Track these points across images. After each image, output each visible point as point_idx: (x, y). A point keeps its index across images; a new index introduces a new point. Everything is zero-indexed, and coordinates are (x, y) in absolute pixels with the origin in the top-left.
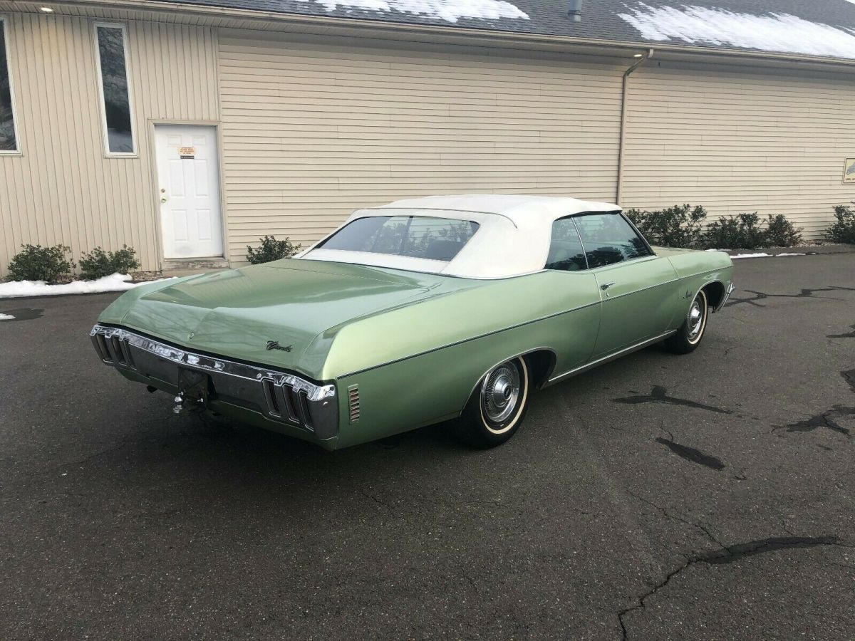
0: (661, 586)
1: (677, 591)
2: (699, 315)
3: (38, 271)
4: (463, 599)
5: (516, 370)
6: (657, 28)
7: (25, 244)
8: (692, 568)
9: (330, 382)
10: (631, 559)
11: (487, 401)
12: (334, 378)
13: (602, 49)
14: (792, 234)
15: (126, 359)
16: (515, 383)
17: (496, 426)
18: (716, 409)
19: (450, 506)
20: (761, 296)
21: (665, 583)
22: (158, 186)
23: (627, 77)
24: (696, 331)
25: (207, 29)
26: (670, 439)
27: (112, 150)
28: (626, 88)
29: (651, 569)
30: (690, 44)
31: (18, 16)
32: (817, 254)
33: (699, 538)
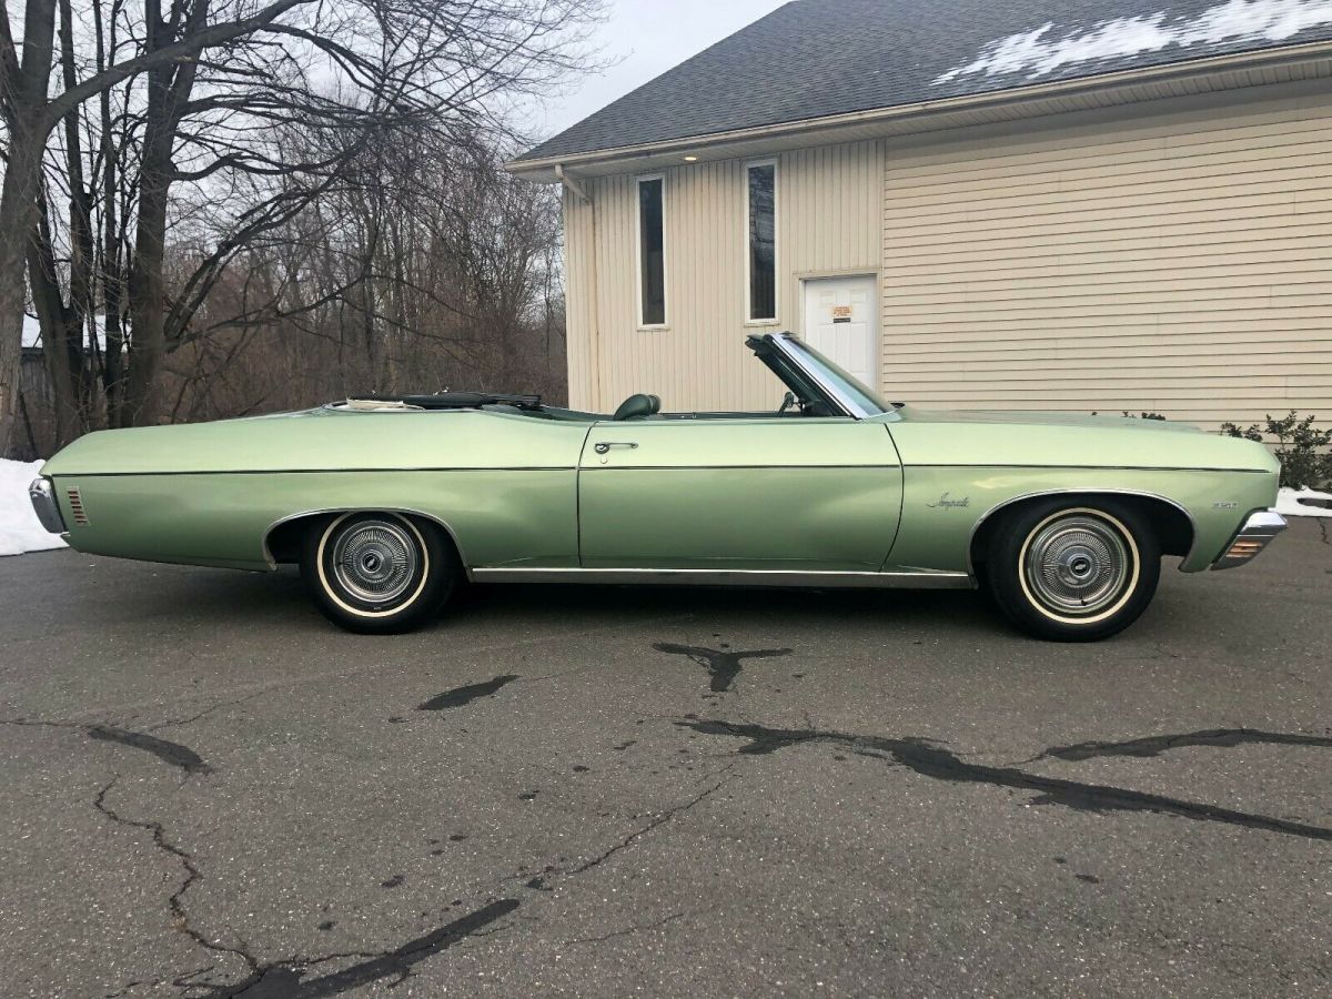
25: (872, 144)
27: (753, 316)
31: (676, 170)
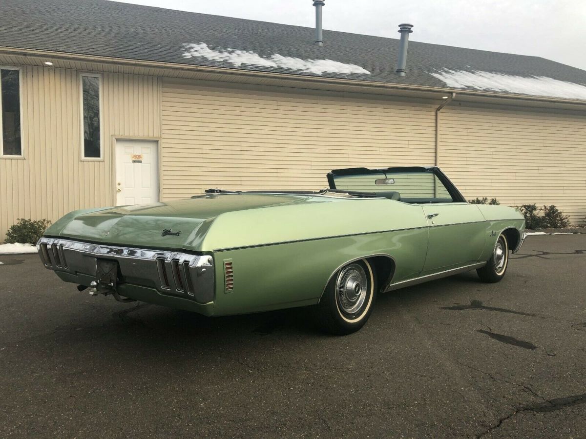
0: (495, 427)
1: (509, 432)
2: (502, 253)
3: (27, 236)
4: (318, 435)
5: (363, 272)
6: (457, 82)
7: (20, 218)
8: (521, 415)
9: (209, 253)
10: (466, 408)
11: (341, 294)
12: (212, 251)
13: (420, 92)
14: (562, 220)
15: (62, 264)
16: (364, 282)
17: (349, 316)
18: (523, 314)
19: (309, 371)
20: (545, 253)
21: (498, 426)
22: (115, 181)
23: (438, 112)
24: (501, 265)
25: (155, 78)
26: (489, 331)
27: (86, 156)
28: (438, 119)
29: (485, 415)
30: (480, 90)
32: (581, 233)
33: (525, 394)
